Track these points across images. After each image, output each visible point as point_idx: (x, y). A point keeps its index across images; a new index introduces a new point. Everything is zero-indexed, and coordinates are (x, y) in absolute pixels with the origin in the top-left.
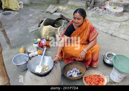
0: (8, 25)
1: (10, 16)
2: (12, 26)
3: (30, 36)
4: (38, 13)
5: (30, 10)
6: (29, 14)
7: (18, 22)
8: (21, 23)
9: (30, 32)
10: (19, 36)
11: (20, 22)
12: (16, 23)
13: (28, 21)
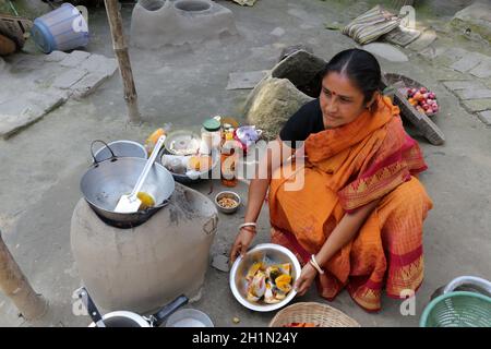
0: (178, 46)
1: (198, 16)
2: (190, 51)
3: (220, 99)
4: (310, 30)
5: (291, 12)
6: (274, 26)
7: (218, 42)
8: (225, 49)
9: (229, 87)
10: (186, 91)
11: (223, 46)
12: (208, 45)
13: (253, 49)
